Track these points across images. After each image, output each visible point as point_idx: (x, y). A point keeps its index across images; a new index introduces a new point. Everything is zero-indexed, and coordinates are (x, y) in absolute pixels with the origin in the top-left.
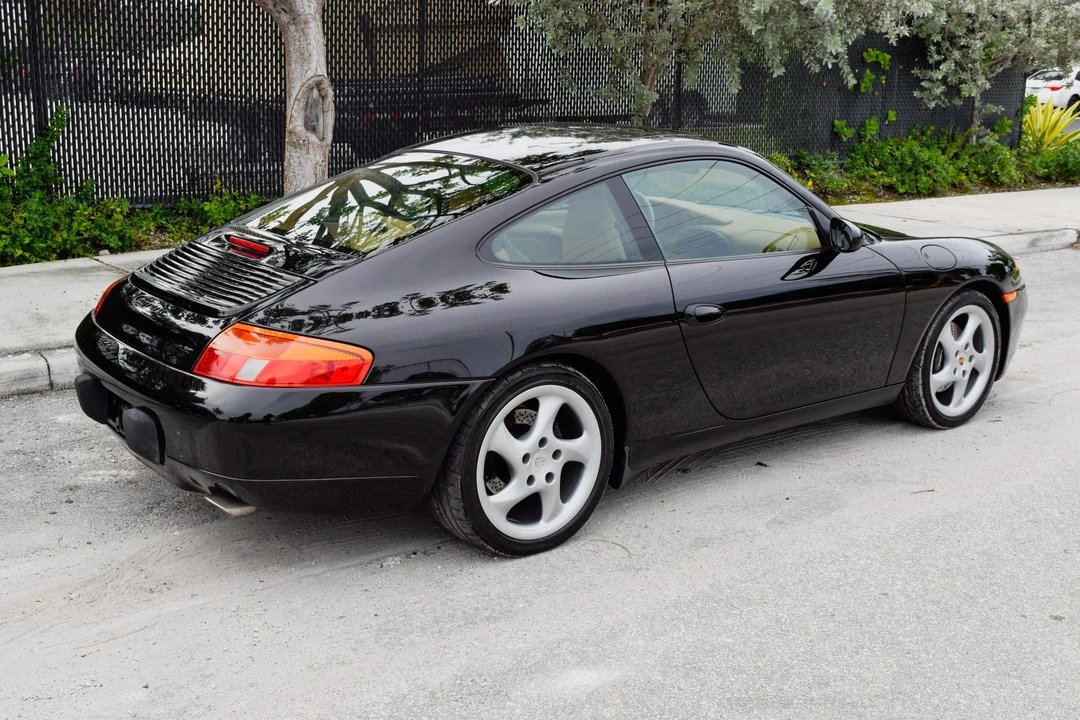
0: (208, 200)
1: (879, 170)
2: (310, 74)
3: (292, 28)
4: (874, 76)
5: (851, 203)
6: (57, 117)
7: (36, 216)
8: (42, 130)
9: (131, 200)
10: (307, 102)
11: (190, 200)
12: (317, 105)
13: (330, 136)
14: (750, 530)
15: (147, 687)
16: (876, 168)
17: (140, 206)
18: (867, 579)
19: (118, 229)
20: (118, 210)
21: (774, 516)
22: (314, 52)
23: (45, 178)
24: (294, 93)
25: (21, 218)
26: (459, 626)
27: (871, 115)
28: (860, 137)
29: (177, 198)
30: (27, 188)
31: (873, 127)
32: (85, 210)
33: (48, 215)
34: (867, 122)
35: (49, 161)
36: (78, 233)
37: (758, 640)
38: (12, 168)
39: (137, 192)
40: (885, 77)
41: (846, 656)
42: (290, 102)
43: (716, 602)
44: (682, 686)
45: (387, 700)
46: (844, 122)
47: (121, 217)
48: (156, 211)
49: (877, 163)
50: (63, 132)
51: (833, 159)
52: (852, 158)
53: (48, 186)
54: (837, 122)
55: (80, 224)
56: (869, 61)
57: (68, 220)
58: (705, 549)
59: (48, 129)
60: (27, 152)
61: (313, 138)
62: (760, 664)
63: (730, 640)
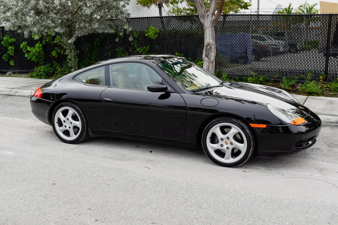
2: (206, 42)
10: (207, 49)
12: (209, 50)
13: (212, 59)
22: (208, 36)
61: (206, 59)
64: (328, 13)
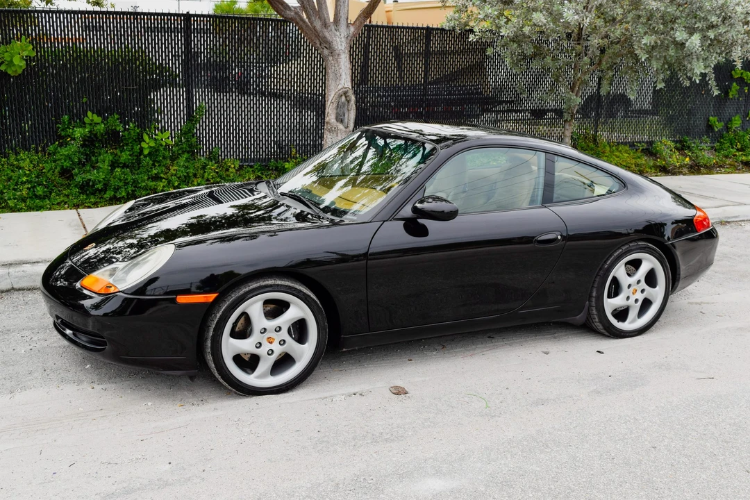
0: (288, 161)
1: (740, 151)
2: (340, 87)
3: (331, 58)
4: (738, 88)
5: (717, 173)
6: (199, 109)
7: (182, 169)
8: (190, 117)
9: (241, 160)
10: (338, 104)
11: (277, 161)
12: (344, 106)
13: (352, 125)
14: (576, 396)
15: (170, 463)
16: (738, 150)
17: (247, 164)
18: (645, 436)
19: (231, 178)
20: (233, 166)
21: (595, 387)
22: (343, 73)
23: (191, 146)
24: (330, 98)
25: (174, 170)
26: (368, 443)
27: (737, 113)
28: (727, 129)
29: (269, 159)
30: (180, 152)
31: (737, 122)
32: (212, 166)
33: (189, 168)
34: (733, 118)
35: (193, 136)
36: (208, 180)
37: (557, 470)
38: (172, 140)
39: (245, 155)
40: (747, 88)
41: (612, 487)
42: (328, 104)
43: (537, 442)
44: (496, 496)
45: (309, 485)
46: (716, 119)
47: (234, 171)
48: (256, 167)
49: (739, 146)
50: (202, 118)
51: (706, 143)
52: (721, 142)
53: (192, 152)
54: (711, 118)
55: (209, 175)
56: (736, 77)
57: (202, 172)
58: (542, 406)
59: (193, 117)
60: (181, 130)
61: (341, 126)
62: (552, 487)
63: (538, 469)
64: (425, 26)
